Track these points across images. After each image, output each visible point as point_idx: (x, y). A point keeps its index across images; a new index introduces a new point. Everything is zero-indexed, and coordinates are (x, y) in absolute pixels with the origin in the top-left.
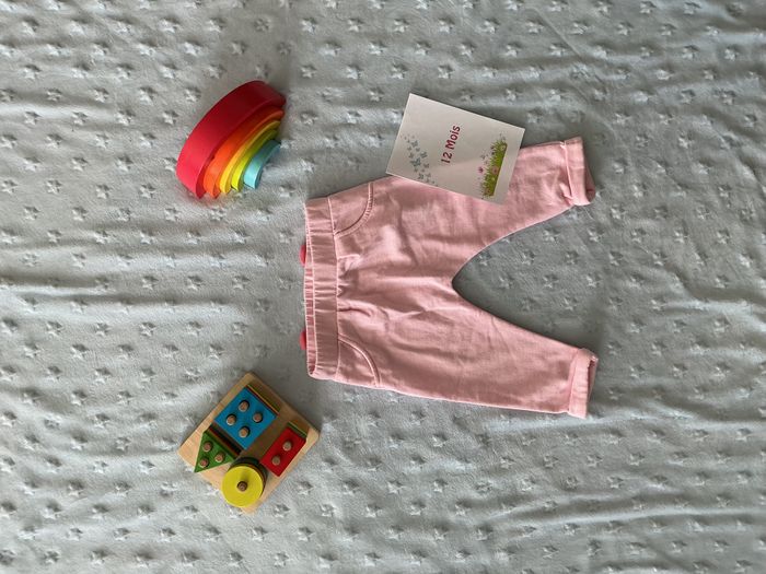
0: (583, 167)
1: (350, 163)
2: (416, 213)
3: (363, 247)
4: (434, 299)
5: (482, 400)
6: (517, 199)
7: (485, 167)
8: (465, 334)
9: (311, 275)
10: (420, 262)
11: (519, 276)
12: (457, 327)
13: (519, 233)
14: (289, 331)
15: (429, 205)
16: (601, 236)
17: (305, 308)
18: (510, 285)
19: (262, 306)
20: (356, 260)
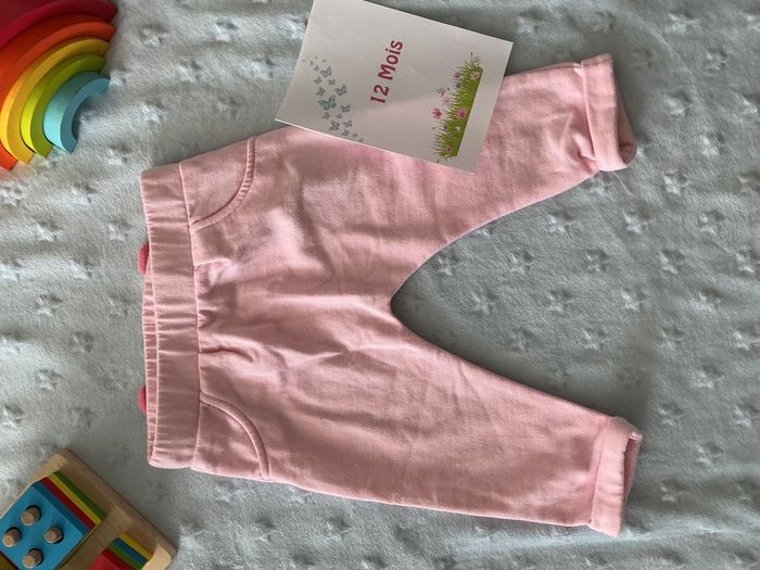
0: (612, 105)
1: (220, 106)
2: (327, 188)
3: (236, 247)
4: (362, 332)
5: (443, 502)
6: (501, 162)
7: (445, 109)
8: (415, 389)
9: (150, 293)
10: (340, 270)
11: (505, 293)
12: (401, 377)
13: (505, 220)
14: (125, 385)
15: (350, 174)
16: (646, 223)
17: (146, 348)
18: (490, 307)
19: (81, 343)
20: (227, 268)
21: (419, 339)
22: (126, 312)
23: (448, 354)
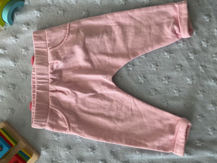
0: (187, 17)
1: (60, 12)
2: (93, 40)
3: (62, 57)
4: (102, 87)
5: (126, 143)
6: (150, 34)
8: (119, 106)
9: (34, 71)
10: (96, 67)
11: (149, 76)
12: (114, 102)
13: (150, 53)
14: (25, 101)
15: (101, 35)
16: (195, 56)
17: (32, 89)
18: (144, 81)
19: (11, 87)
20: (59, 64)
21: (121, 90)
22: (26, 77)
23: (130, 96)
